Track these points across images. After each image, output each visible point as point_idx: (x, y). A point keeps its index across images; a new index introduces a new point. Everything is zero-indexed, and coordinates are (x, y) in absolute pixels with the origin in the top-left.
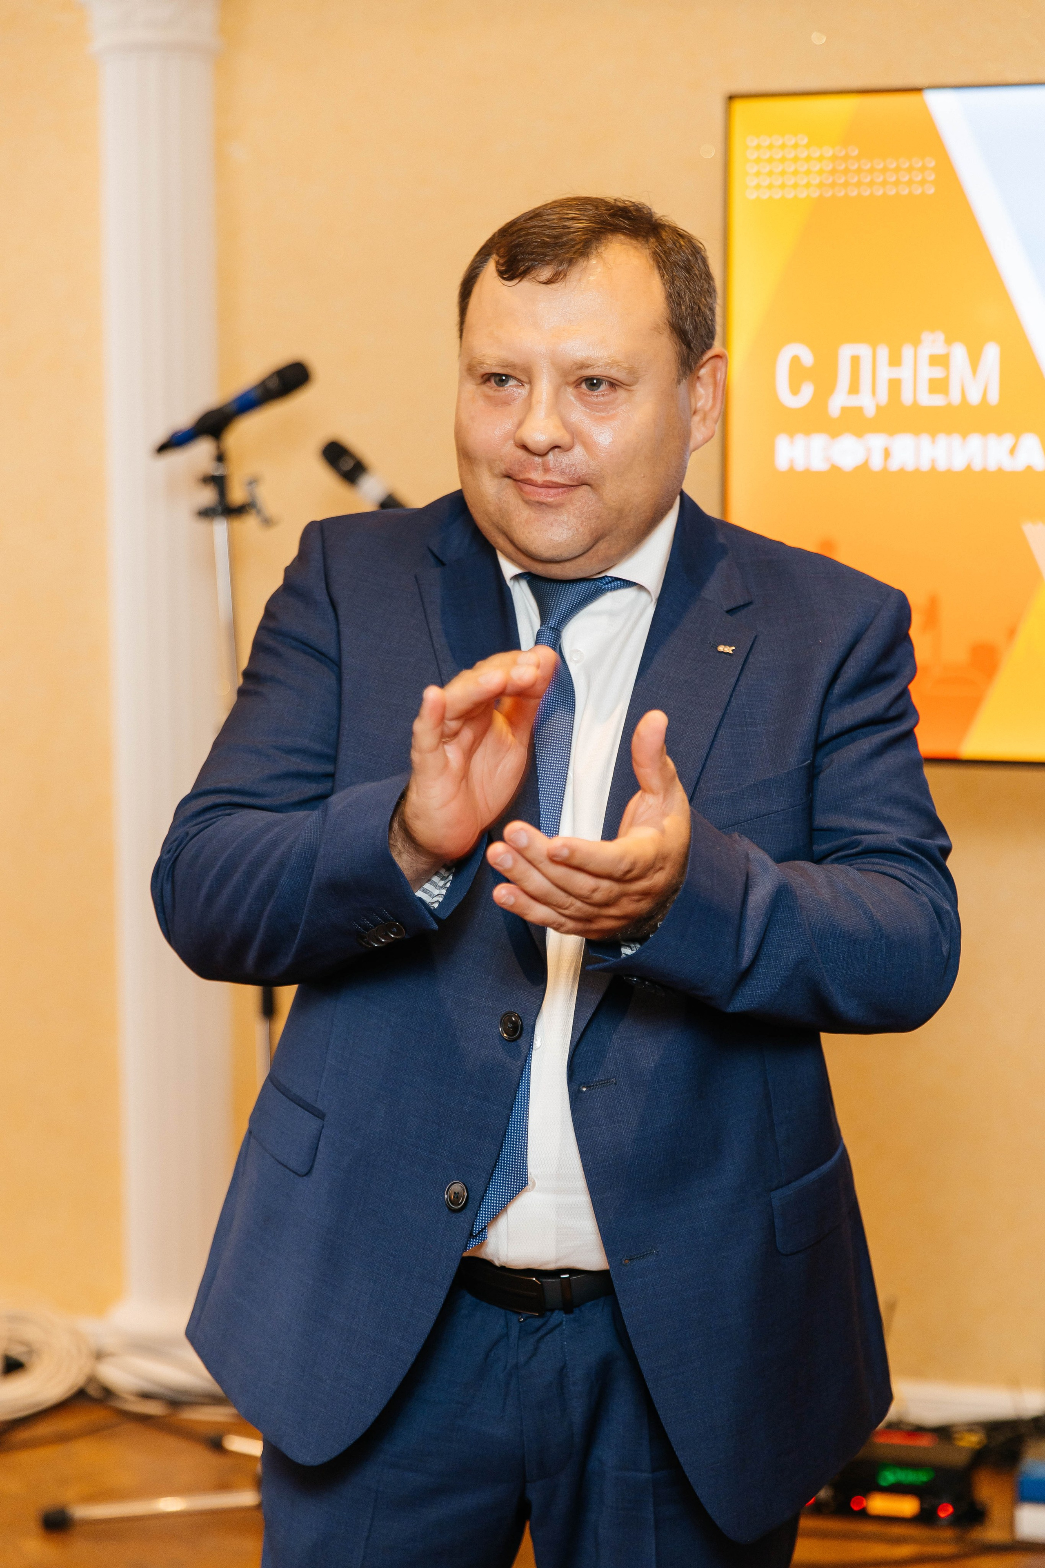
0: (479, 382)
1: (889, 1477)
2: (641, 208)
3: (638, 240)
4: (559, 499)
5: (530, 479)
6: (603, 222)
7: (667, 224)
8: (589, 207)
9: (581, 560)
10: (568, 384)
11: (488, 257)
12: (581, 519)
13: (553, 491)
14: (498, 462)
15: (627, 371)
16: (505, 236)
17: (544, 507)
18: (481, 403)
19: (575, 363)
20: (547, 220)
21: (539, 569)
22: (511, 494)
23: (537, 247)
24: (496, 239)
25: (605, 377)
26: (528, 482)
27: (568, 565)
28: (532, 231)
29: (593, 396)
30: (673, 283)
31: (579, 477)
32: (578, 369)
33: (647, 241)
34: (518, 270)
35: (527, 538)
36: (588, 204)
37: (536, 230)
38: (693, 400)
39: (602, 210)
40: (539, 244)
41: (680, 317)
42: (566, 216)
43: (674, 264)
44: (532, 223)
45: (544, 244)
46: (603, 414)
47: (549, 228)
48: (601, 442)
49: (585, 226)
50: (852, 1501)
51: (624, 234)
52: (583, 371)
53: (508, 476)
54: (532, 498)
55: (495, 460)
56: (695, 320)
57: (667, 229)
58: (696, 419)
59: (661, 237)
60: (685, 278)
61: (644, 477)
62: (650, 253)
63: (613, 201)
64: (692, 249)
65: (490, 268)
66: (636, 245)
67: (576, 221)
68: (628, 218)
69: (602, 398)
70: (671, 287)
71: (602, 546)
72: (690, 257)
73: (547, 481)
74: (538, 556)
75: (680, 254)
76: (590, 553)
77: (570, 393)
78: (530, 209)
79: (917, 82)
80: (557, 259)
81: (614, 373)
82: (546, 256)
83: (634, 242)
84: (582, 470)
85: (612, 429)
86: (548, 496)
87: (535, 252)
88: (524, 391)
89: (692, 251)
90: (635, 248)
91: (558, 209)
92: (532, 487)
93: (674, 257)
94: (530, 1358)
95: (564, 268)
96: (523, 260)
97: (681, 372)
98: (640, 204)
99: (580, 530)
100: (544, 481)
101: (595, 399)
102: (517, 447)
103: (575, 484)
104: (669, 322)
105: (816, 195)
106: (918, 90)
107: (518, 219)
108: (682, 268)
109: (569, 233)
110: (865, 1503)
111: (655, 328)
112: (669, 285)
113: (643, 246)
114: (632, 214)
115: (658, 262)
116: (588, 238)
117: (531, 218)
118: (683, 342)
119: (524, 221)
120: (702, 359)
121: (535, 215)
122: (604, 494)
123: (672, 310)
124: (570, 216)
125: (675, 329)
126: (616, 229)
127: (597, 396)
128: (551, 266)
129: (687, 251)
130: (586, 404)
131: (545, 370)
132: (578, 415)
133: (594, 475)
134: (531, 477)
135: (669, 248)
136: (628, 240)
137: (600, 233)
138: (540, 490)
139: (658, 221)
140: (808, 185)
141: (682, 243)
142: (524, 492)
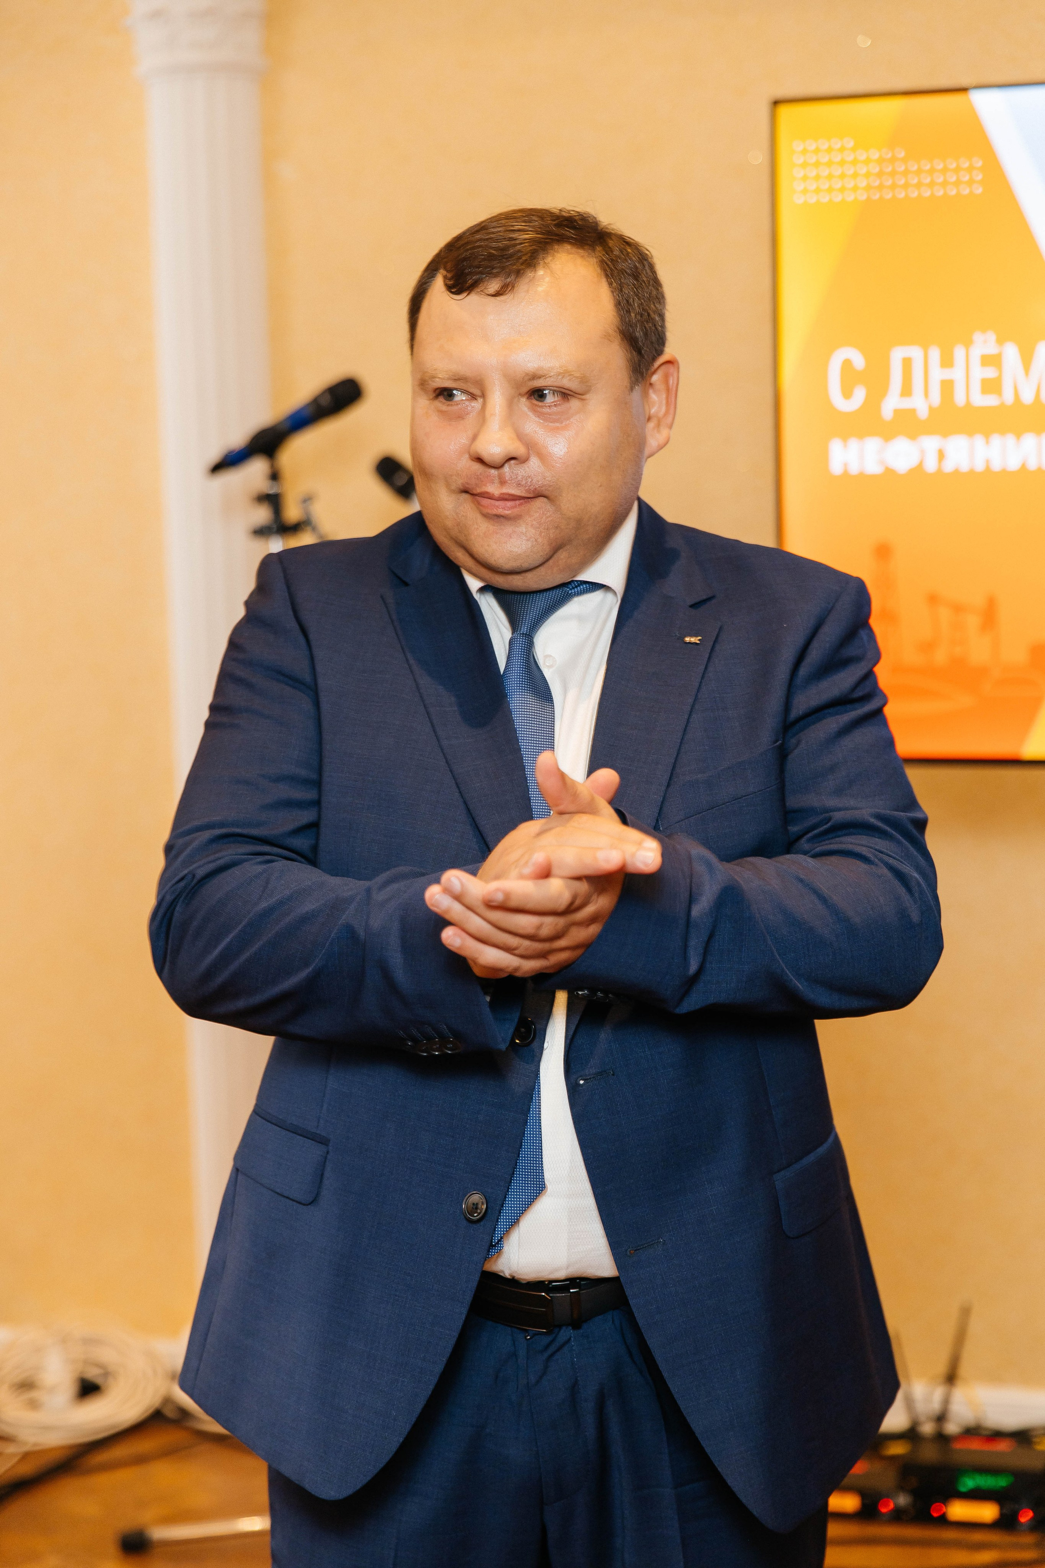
0: (431, 397)
1: (969, 1483)
2: (587, 217)
3: (584, 249)
4: (516, 511)
5: (487, 493)
6: (549, 233)
7: (613, 232)
8: (534, 218)
9: (542, 570)
10: (521, 395)
11: (435, 272)
12: (539, 530)
13: (509, 504)
14: (454, 477)
15: (579, 380)
16: (451, 250)
17: (502, 519)
18: (435, 418)
19: (527, 374)
20: (493, 233)
21: (501, 581)
22: (468, 509)
23: (484, 260)
24: (442, 254)
25: (557, 387)
26: (486, 495)
27: (529, 575)
28: (478, 244)
29: (546, 406)
30: (621, 290)
31: (536, 489)
32: (530, 380)
33: (594, 250)
34: (466, 283)
35: (486, 550)
36: (533, 215)
37: (483, 243)
38: (647, 408)
39: (548, 220)
40: (486, 257)
41: (630, 324)
42: (512, 228)
43: (621, 272)
44: (478, 237)
45: (491, 257)
46: (557, 425)
47: (497, 241)
48: (556, 453)
49: (531, 238)
50: (931, 1509)
51: (570, 243)
52: (535, 381)
53: (465, 491)
54: (490, 511)
55: (451, 476)
56: (645, 327)
57: (613, 237)
58: (651, 425)
59: (607, 245)
60: (633, 285)
61: (601, 486)
62: (597, 262)
63: (558, 211)
64: (640, 257)
65: (438, 283)
66: (582, 254)
67: (522, 233)
68: (574, 228)
69: (555, 408)
70: (620, 295)
71: (562, 555)
72: (637, 264)
73: (503, 494)
74: (499, 568)
75: (627, 261)
76: (551, 562)
77: (524, 404)
78: (476, 223)
79: (963, 82)
80: (504, 271)
81: (566, 383)
82: (493, 269)
83: (581, 251)
84: (538, 482)
85: (566, 440)
86: (503, 508)
87: (482, 265)
88: (477, 405)
89: (639, 258)
90: (582, 257)
91: (503, 222)
92: (489, 500)
93: (622, 265)
94: (541, 1377)
95: (512, 280)
96: (470, 273)
97: (633, 379)
98: (584, 213)
99: (539, 540)
100: (501, 494)
101: (547, 410)
102: (473, 461)
103: (531, 495)
104: (618, 328)
105: (864, 197)
106: (964, 90)
107: (464, 233)
108: (629, 275)
109: (515, 245)
110: (944, 1509)
111: (605, 335)
112: (617, 293)
113: (590, 254)
114: (577, 223)
115: (605, 270)
116: (535, 249)
117: (477, 231)
118: (633, 348)
119: (470, 234)
120: (653, 366)
121: (481, 228)
122: (562, 505)
123: (622, 318)
124: (516, 228)
125: (625, 336)
126: (561, 239)
127: (549, 406)
128: (499, 278)
129: (634, 258)
130: (540, 415)
131: (497, 382)
132: (532, 426)
133: (550, 486)
134: (488, 491)
135: (616, 256)
136: (574, 250)
137: (546, 243)
138: (497, 503)
139: (603, 230)
140: (855, 189)
141: (629, 250)
142: (482, 506)
